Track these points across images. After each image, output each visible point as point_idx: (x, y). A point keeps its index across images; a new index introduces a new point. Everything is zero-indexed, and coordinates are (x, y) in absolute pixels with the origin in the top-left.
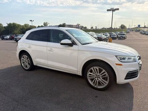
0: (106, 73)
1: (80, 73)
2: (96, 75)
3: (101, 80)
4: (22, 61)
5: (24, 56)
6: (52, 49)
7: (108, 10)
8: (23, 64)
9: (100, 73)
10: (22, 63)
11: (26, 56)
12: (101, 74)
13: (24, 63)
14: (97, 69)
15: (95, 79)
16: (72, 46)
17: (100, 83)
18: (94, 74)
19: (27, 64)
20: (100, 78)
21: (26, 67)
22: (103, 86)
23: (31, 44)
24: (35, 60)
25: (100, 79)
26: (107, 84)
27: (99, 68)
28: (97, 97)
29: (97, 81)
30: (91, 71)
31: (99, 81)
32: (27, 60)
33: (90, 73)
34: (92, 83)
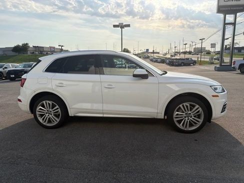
0: (200, 109)
1: (161, 115)
2: (186, 114)
3: (193, 119)
5: (44, 102)
6: (111, 85)
7: (115, 26)
8: (40, 120)
9: (191, 110)
10: (38, 116)
11: (51, 102)
15: (185, 120)
16: (147, 78)
17: (192, 123)
19: (52, 116)
20: (191, 117)
21: (50, 121)
22: (196, 126)
24: (74, 106)
25: (191, 119)
26: (201, 123)
27: (190, 104)
29: (187, 121)
31: (190, 121)
32: (52, 109)
33: (177, 113)
34: (180, 126)
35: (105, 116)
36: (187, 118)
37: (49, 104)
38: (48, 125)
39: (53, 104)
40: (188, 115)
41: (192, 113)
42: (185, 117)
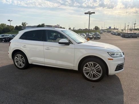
0: (100, 67)
1: (76, 69)
2: (91, 69)
3: (96, 73)
4: (15, 60)
5: (18, 55)
6: (49, 48)
7: (85, 13)
8: (16, 64)
9: (94, 67)
10: (15, 62)
11: (21, 55)
12: (96, 68)
13: (17, 62)
14: (91, 64)
15: (90, 73)
16: (69, 45)
17: (95, 76)
18: (89, 68)
19: (21, 63)
20: (94, 71)
21: (20, 65)
22: (97, 78)
23: (26, 44)
24: (31, 59)
25: (94, 73)
26: (101, 76)
27: (94, 63)
28: (94, 87)
29: (92, 74)
30: (87, 66)
31: (93, 74)
32: (21, 59)
33: (86, 68)
34: (87, 76)
35: (46, 65)
38: (19, 67)
42: (91, 71)
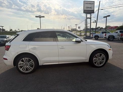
0: (104, 56)
1: (88, 61)
4: (19, 65)
5: (23, 59)
13: (22, 67)
21: (27, 70)
22: (102, 64)
26: (104, 62)
27: (100, 54)
32: (28, 62)
33: (95, 58)
34: (96, 64)
35: (60, 63)
36: (99, 61)
37: (27, 59)
38: (26, 72)
39: (29, 59)
40: (99, 59)
41: (101, 58)
42: (98, 60)
